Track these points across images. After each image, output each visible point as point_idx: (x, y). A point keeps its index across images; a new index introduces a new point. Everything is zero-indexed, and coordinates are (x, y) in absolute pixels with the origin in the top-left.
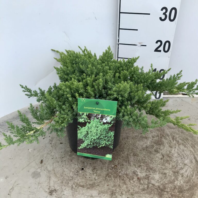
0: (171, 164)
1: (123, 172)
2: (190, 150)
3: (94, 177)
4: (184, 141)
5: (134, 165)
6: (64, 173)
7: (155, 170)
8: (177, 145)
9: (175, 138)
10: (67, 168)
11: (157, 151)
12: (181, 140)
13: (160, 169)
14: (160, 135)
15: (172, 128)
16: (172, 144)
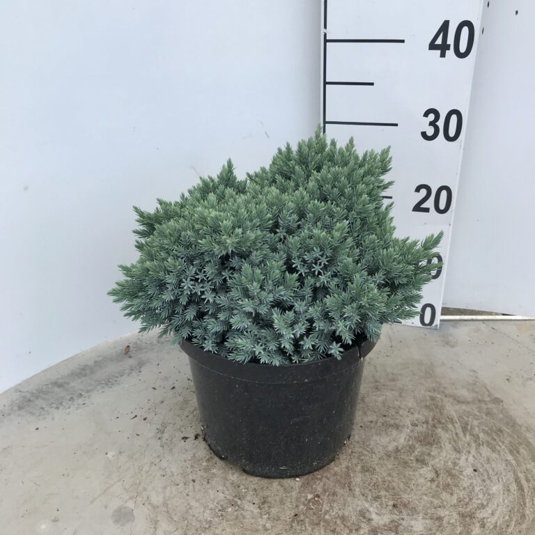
0: (456, 495)
1: (335, 511)
2: (507, 460)
3: (261, 523)
4: (491, 435)
5: (363, 495)
6: (190, 511)
7: (415, 508)
8: (474, 445)
9: (469, 427)
10: (197, 500)
11: (421, 461)
12: (484, 433)
13: (428, 505)
14: (433, 420)
15: (463, 402)
16: (460, 444)
